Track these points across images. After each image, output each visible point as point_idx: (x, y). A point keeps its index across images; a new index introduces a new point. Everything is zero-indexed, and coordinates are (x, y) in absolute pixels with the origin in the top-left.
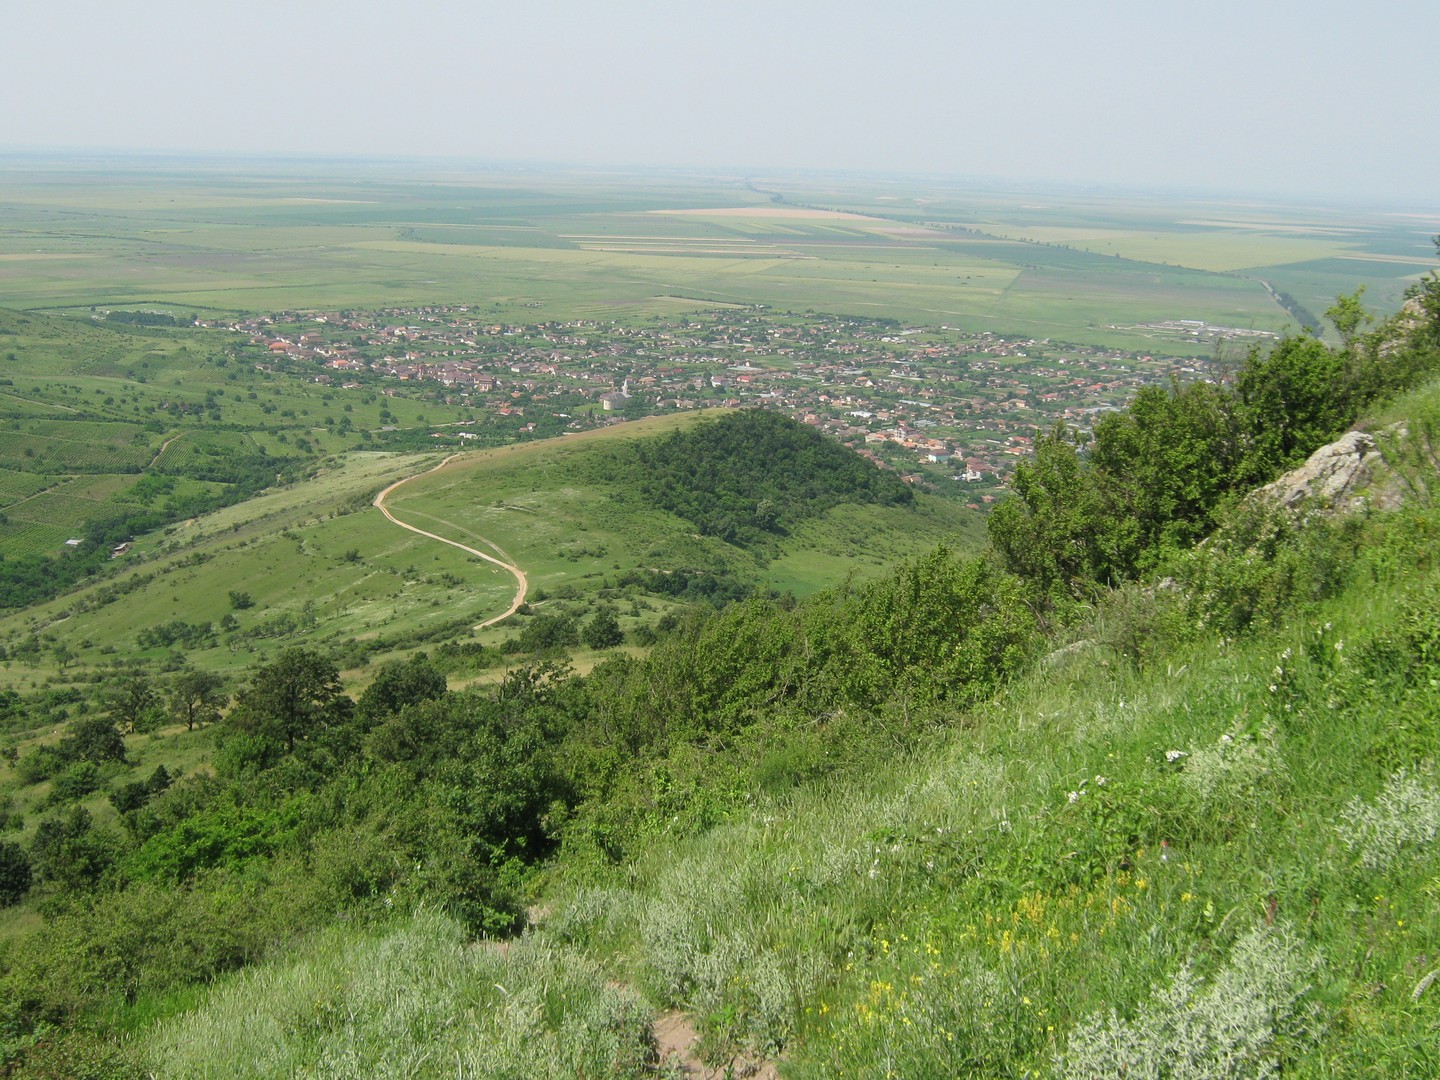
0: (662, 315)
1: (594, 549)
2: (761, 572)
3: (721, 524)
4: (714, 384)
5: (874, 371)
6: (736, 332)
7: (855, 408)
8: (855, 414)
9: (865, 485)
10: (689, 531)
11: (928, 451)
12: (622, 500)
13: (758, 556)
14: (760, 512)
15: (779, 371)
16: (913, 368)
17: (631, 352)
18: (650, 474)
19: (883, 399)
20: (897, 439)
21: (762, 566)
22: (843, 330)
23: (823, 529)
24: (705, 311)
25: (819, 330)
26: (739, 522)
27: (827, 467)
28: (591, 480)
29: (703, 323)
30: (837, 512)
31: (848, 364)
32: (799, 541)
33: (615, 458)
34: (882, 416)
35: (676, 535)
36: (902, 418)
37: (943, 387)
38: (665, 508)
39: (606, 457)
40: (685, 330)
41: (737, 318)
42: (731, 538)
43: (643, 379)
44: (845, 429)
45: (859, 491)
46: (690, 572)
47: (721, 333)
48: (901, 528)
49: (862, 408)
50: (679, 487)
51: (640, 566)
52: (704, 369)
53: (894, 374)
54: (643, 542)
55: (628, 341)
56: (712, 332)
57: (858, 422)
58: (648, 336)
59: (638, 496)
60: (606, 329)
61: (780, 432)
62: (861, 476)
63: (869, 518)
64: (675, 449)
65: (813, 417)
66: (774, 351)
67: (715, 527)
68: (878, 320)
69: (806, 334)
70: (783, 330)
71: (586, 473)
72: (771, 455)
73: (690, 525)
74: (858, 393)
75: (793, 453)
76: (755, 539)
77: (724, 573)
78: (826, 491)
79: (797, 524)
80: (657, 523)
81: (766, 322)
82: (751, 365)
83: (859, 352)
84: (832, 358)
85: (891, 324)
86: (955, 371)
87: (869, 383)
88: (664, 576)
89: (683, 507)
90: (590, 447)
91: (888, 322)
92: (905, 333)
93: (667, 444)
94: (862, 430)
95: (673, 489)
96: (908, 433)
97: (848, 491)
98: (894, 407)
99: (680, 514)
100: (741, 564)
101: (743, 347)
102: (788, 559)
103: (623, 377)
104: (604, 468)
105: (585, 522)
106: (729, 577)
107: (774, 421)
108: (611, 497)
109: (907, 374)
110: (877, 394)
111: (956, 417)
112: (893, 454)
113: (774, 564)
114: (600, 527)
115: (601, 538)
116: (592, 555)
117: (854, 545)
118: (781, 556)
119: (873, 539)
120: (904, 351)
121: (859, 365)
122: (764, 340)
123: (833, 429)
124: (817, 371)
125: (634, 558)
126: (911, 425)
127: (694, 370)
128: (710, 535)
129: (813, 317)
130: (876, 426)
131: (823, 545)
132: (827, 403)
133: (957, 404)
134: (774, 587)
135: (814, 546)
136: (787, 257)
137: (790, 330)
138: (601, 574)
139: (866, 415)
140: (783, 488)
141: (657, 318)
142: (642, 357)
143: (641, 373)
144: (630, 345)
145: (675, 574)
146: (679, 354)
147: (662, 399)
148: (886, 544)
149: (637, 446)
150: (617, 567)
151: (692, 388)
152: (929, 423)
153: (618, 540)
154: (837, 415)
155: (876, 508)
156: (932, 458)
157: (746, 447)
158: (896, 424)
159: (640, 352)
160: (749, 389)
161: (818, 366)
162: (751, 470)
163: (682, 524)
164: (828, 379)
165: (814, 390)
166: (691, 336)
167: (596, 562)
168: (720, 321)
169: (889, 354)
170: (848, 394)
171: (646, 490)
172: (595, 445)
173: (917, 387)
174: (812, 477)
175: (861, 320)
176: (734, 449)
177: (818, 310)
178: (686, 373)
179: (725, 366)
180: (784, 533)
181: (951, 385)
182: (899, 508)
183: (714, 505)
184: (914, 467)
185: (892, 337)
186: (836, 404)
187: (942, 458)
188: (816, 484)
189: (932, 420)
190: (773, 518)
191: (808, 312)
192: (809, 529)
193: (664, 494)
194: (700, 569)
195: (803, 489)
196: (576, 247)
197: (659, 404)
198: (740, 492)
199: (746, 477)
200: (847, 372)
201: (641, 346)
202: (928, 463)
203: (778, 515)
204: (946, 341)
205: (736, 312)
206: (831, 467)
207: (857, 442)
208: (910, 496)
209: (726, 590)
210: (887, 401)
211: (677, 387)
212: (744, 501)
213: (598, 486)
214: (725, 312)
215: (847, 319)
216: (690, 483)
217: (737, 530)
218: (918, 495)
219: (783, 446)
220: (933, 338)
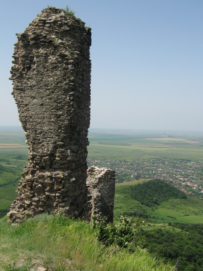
0: (145, 159)
1: (119, 207)
2: (153, 212)
3: (146, 202)
4: (153, 172)
5: (185, 170)
6: (159, 162)
7: (180, 178)
8: (180, 179)
9: (177, 195)
10: (139, 204)
11: (194, 187)
12: (126, 197)
13: (153, 209)
14: (154, 200)
15: (166, 170)
16: (193, 170)
17: (138, 166)
18: (133, 192)
19: (186, 176)
20: (188, 184)
21: (153, 211)
22: (180, 162)
23: (167, 204)
24: (154, 158)
25: (175, 162)
26: (149, 202)
27: (169, 191)
28: (121, 193)
29: (153, 160)
30: (170, 200)
31: (180, 169)
32: (161, 206)
33: (126, 189)
34: (186, 179)
35: (136, 204)
36: (190, 180)
37: (198, 173)
38: (135, 199)
39: (125, 189)
40: (149, 162)
41: (159, 159)
42: (147, 205)
43: (140, 171)
44: (178, 182)
45: (175, 196)
46: (138, 212)
47: (156, 162)
48: (183, 204)
49: (182, 178)
50: (138, 195)
51: (128, 211)
52: (152, 169)
53: (189, 171)
54: (129, 206)
55: (138, 164)
56: (154, 162)
57: (180, 180)
58: (142, 163)
59: (130, 196)
60: (134, 161)
61: (160, 184)
62: (176, 193)
63: (177, 202)
64: (138, 187)
65: (172, 179)
66: (166, 166)
67: (144, 203)
68: (187, 160)
69: (172, 163)
70: (168, 162)
71: (120, 192)
72: (158, 189)
73: (139, 202)
74: (182, 175)
75: (162, 188)
76: (152, 205)
77: (144, 212)
78: (168, 196)
79: (161, 202)
80: (133, 202)
81: (165, 160)
82: (161, 169)
83: (182, 166)
84: (177, 168)
85: (190, 161)
86: (201, 170)
87: (184, 173)
88: (132, 213)
89: (138, 199)
90: (122, 186)
91: (189, 160)
92: (192, 163)
93: (137, 186)
94: (181, 182)
95: (137, 195)
96: (190, 183)
97: (173, 196)
98: (188, 178)
99: (138, 200)
100: (149, 210)
101: (160, 165)
102: (158, 210)
103: (136, 171)
104: (124, 191)
105: (119, 201)
106: (145, 213)
107: (159, 182)
108: (125, 196)
109: (192, 171)
110: (185, 175)
111: (201, 180)
112: (187, 187)
113: (156, 210)
114: (121, 202)
115: (121, 205)
116: (119, 208)
117: (173, 207)
118: (158, 209)
119: (177, 206)
120: (191, 166)
121: (182, 169)
122: (164, 164)
123: (176, 182)
124: (174, 170)
125: (127, 209)
126: (191, 181)
127: (150, 169)
128: (143, 204)
129: (174, 159)
130: (184, 181)
131: (166, 207)
132: (175, 177)
133: (201, 177)
134: (154, 215)
135: (164, 207)
136: (170, 147)
137: (169, 162)
138: (120, 212)
139: (182, 179)
140: (159, 195)
141: (144, 159)
142: (140, 167)
143: (140, 170)
144: (139, 165)
145: (134, 213)
146: (147, 166)
147: (143, 175)
148: (179, 207)
149: (131, 186)
150: (123, 211)
151: (149, 173)
152: (195, 181)
153: (124, 205)
154: (177, 179)
155: (178, 199)
156: (195, 188)
157: (153, 187)
158: (188, 181)
159: (140, 166)
160: (160, 174)
161: (174, 169)
162: (153, 191)
163: (137, 202)
164: (176, 172)
165: (172, 174)
166: (150, 163)
167: (119, 210)
168: (156, 160)
169: (188, 167)
170: (179, 175)
171: (131, 195)
172: (123, 186)
173: (193, 174)
174: (166, 193)
175: (183, 160)
176: (150, 187)
177: (175, 158)
178: (148, 170)
179: (156, 169)
180: (158, 204)
181: (200, 173)
182: (183, 200)
183: (145, 199)
184: (191, 190)
185: (189, 163)
186: (177, 177)
187: (197, 188)
188: (166, 194)
189: (196, 180)
190: (156, 201)
191: (173, 158)
192: (164, 204)
193: (135, 196)
194: (140, 212)
195: (163, 195)
196: (131, 146)
197: (142, 176)
198: (150, 196)
199: (152, 193)
200: (180, 170)
201: (140, 165)
202: (194, 189)
203: (157, 201)
204: (200, 164)
205: (159, 158)
206: (170, 191)
207: (180, 185)
208: (186, 197)
209: (144, 216)
210: (187, 176)
211: (146, 173)
212: (151, 198)
213: (123, 194)
214: (157, 158)
215: (181, 160)
216: (140, 194)
217: (149, 204)
218: (188, 197)
219: (160, 187)
220: (197, 164)
